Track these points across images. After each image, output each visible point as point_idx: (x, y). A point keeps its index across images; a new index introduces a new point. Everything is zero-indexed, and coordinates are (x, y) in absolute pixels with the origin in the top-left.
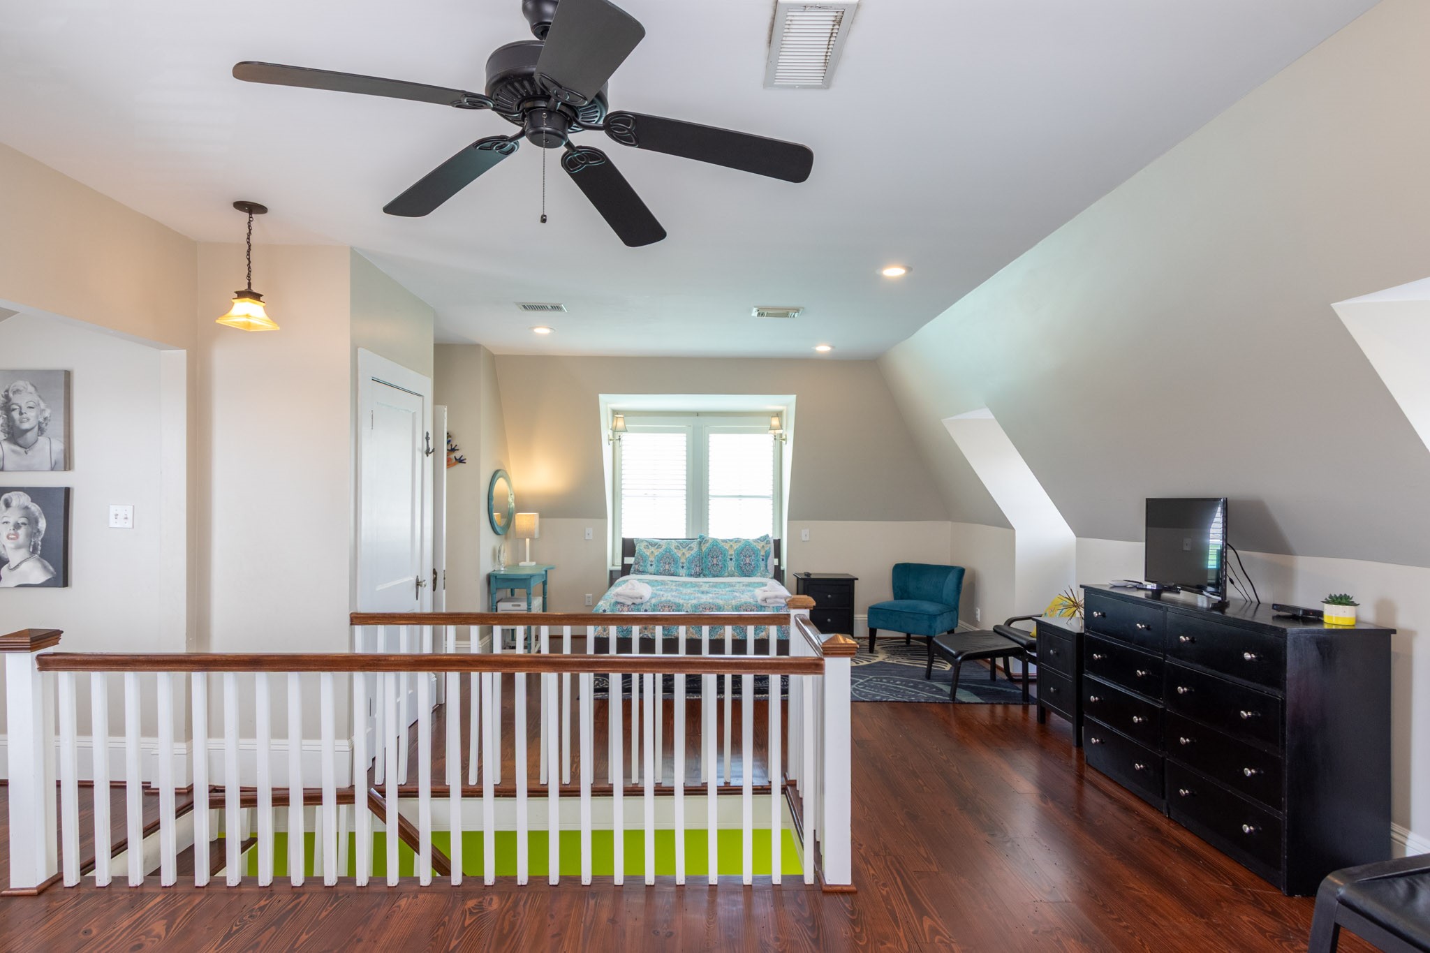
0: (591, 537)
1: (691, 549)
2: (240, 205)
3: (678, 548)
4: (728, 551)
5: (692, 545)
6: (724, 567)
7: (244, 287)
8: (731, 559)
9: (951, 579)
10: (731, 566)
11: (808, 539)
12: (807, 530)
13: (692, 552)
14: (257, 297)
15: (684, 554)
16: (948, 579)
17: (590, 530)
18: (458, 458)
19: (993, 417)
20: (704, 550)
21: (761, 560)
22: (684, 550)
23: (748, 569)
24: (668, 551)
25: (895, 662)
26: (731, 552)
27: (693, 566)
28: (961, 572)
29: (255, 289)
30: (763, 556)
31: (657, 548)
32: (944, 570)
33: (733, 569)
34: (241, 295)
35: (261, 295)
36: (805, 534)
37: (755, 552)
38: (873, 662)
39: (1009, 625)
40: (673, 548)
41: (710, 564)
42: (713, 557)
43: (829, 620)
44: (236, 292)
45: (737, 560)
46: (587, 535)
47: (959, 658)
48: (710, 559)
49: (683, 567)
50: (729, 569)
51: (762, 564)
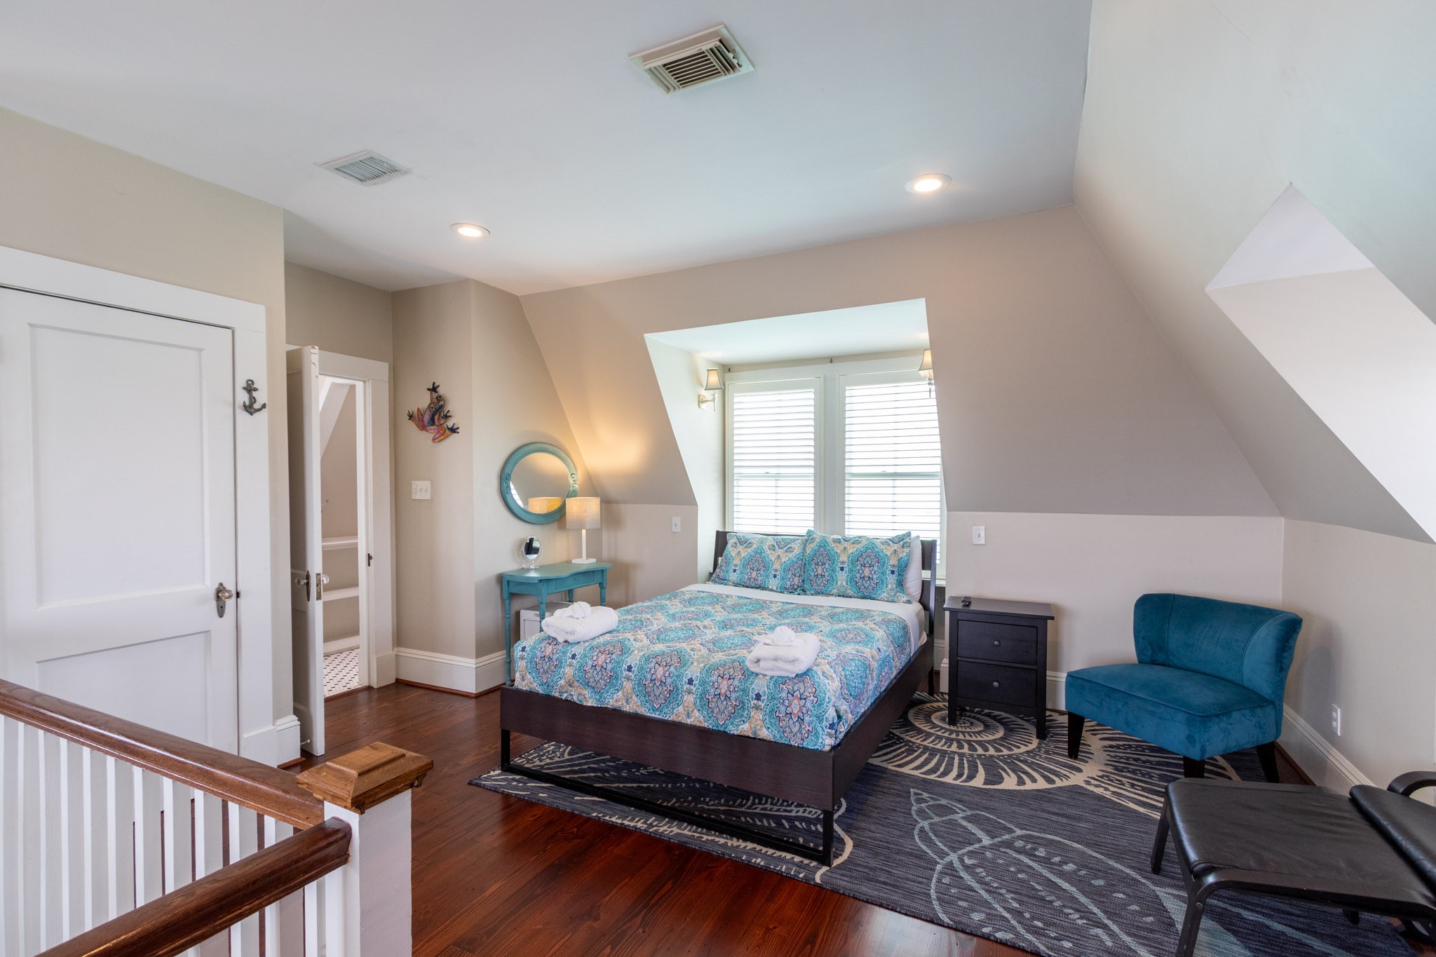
0: (678, 529)
1: (790, 550)
3: (772, 548)
4: (839, 556)
5: (793, 545)
6: (832, 579)
8: (842, 569)
9: (1265, 637)
10: (842, 578)
11: (982, 542)
12: (980, 527)
13: (790, 555)
15: (779, 556)
16: (1255, 637)
17: (677, 520)
18: (450, 427)
19: (1370, 265)
20: (808, 552)
21: (888, 572)
22: (780, 552)
23: (866, 585)
24: (759, 552)
25: (1108, 795)
26: (844, 558)
27: (790, 576)
28: (1291, 626)
30: (893, 566)
31: (746, 547)
32: (1251, 615)
33: (844, 583)
36: (979, 534)
37: (879, 560)
38: (1059, 783)
39: (1407, 792)
40: (765, 548)
41: (813, 574)
42: (817, 564)
43: (996, 684)
45: (851, 571)
46: (674, 526)
47: (1211, 879)
48: (813, 567)
49: (775, 576)
50: (839, 583)
51: (892, 580)
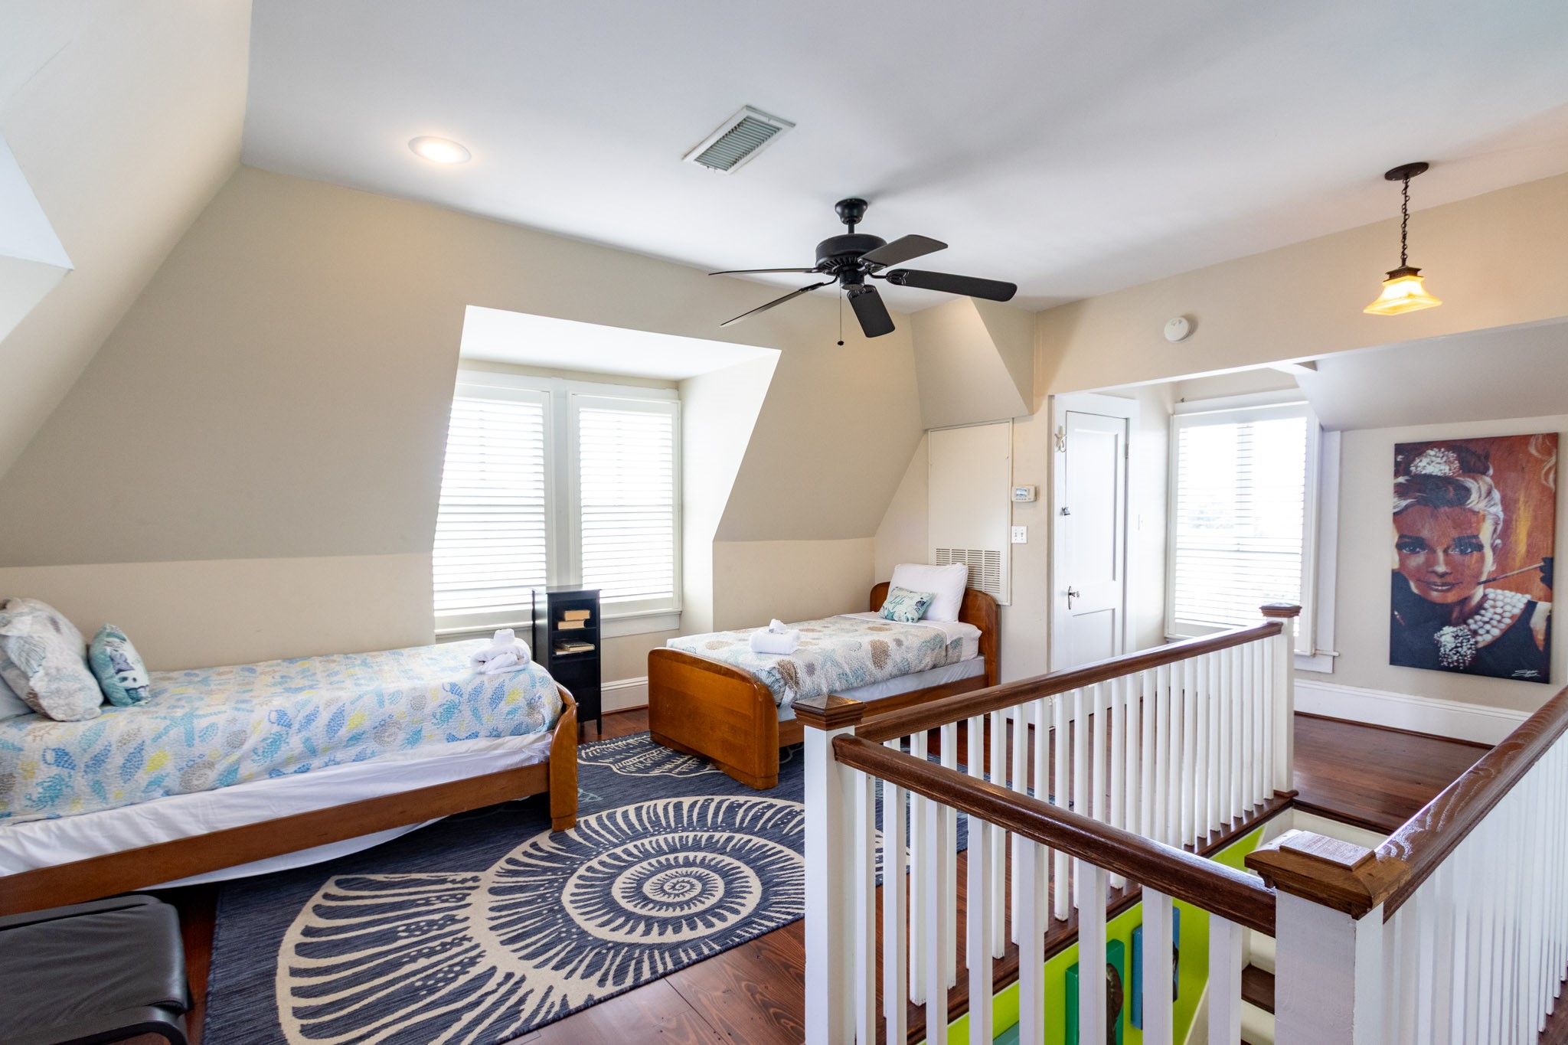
2: (1391, 175)
7: (1397, 265)
14: (1414, 272)
29: (1409, 264)
34: (1393, 275)
35: (1419, 270)
44: (1388, 273)
